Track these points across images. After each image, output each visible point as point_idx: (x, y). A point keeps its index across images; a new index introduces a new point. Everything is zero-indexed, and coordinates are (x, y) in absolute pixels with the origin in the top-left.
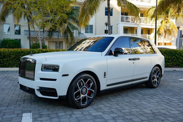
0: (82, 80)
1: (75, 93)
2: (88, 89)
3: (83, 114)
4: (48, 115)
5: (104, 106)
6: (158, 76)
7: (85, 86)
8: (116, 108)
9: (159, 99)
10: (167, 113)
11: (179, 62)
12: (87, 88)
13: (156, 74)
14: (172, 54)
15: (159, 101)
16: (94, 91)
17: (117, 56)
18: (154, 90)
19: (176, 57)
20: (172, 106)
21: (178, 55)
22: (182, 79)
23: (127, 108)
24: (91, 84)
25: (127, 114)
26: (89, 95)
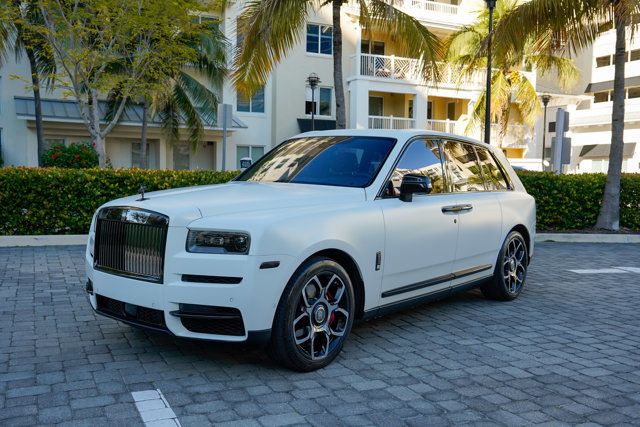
0: (315, 278)
1: (295, 322)
2: (331, 308)
3: (324, 386)
5: (380, 362)
6: (518, 263)
7: (322, 299)
8: (419, 367)
9: (537, 335)
10: (578, 378)
11: (561, 214)
12: (329, 305)
13: (514, 256)
14: (540, 189)
15: (538, 340)
16: (347, 314)
17: (410, 200)
18: (509, 307)
19: (554, 198)
20: (583, 355)
21: (560, 192)
22: (579, 268)
23: (451, 364)
24: (340, 293)
25: (459, 382)
26: (333, 326)
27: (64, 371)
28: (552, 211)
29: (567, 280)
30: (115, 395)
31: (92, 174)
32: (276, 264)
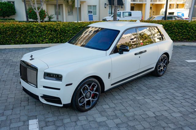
0: (86, 85)
2: (92, 93)
3: (87, 119)
4: (54, 122)
5: (109, 107)
6: (164, 64)
7: (89, 90)
8: (120, 110)
9: (163, 95)
13: (163, 62)
14: (183, 27)
15: (163, 97)
16: (98, 93)
18: (159, 80)
19: (187, 30)
20: (175, 105)
21: (189, 28)
23: (130, 109)
25: (131, 118)
26: (93, 97)
27: (12, 109)
28: (186, 35)
29: (183, 66)
30: (24, 122)
31: (36, 25)
32: (71, 84)
